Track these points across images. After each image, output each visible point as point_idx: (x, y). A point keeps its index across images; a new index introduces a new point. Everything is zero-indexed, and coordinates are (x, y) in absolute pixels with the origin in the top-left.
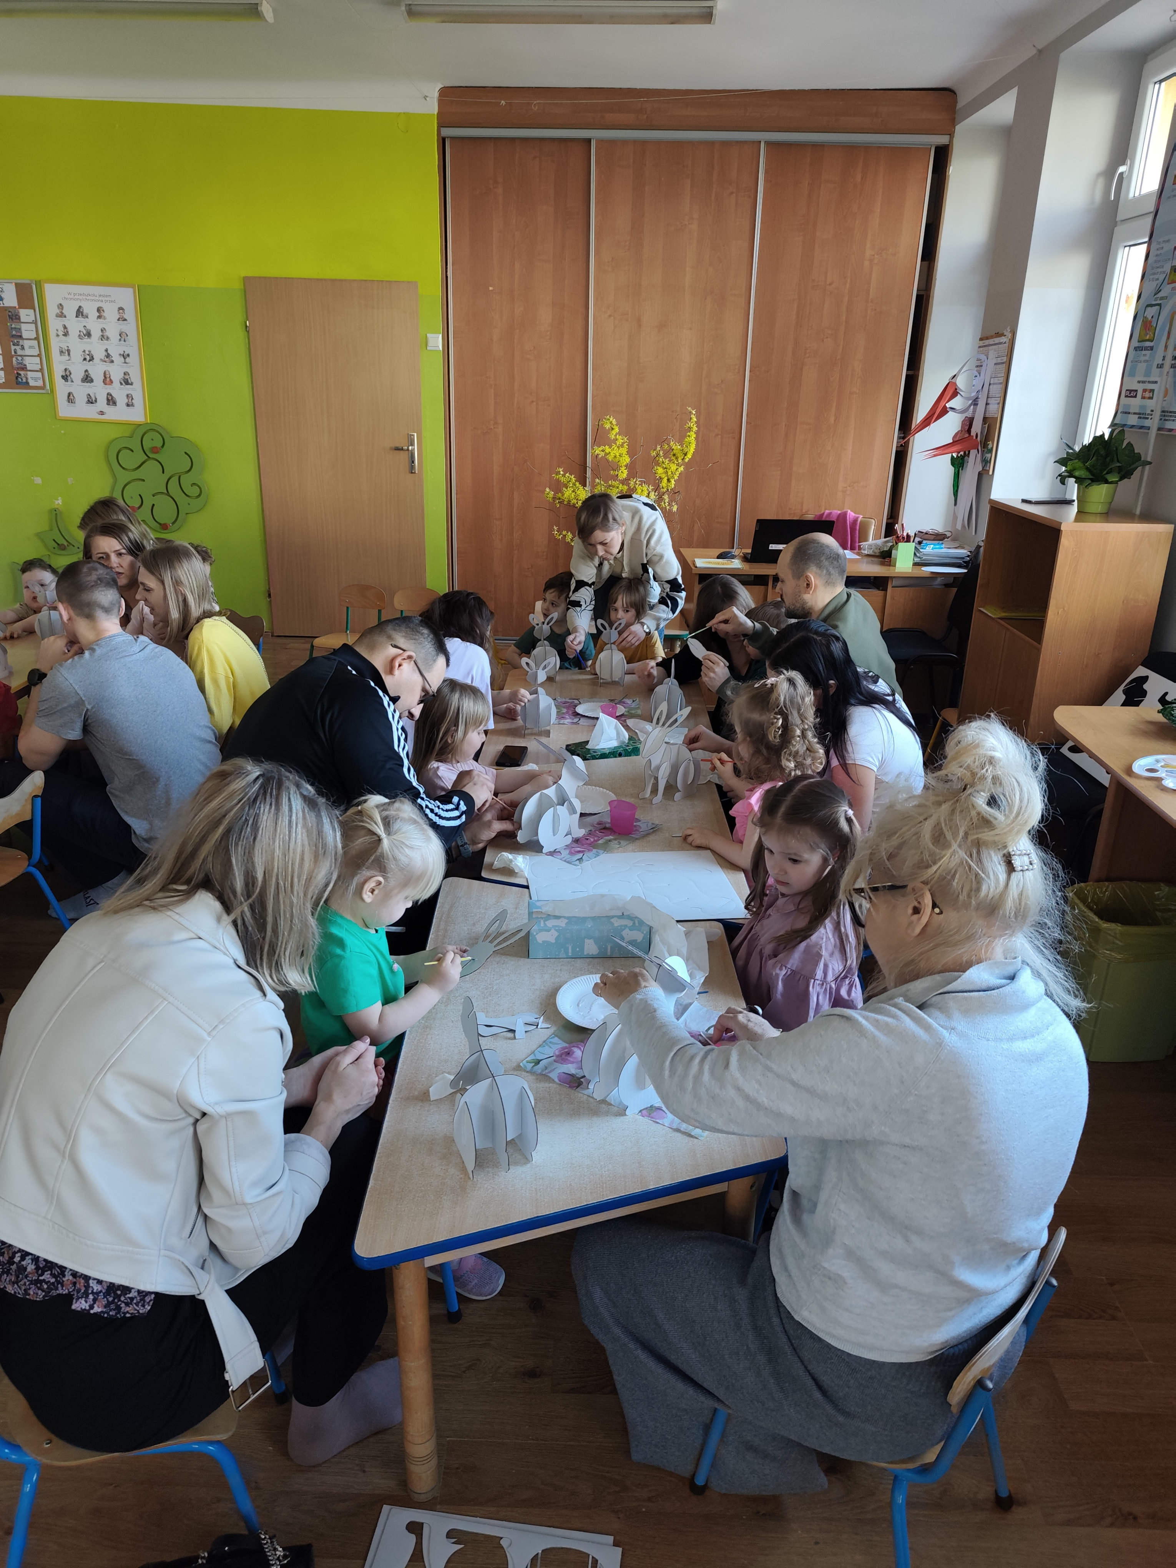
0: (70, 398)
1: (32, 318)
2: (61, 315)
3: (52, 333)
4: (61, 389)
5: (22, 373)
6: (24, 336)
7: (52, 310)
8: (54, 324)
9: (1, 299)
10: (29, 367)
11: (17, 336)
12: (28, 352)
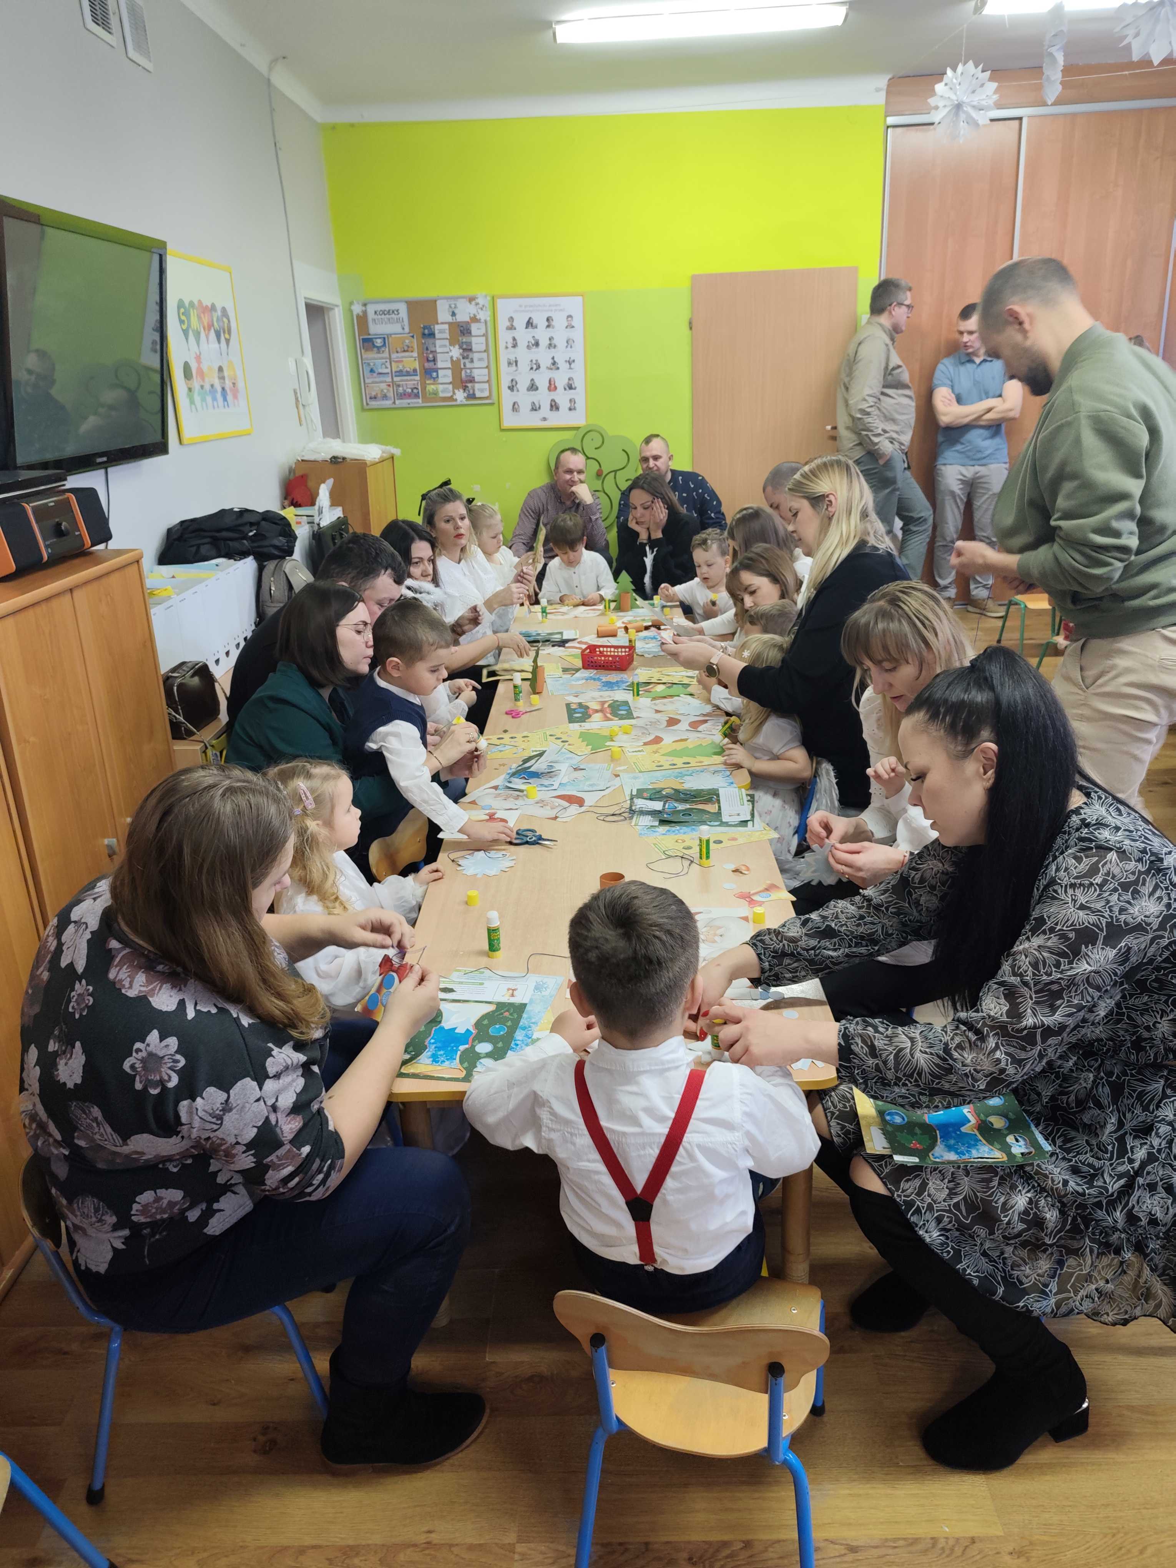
0: (515, 407)
1: (483, 331)
2: (511, 328)
3: (502, 345)
4: (507, 398)
6: (474, 349)
7: (502, 323)
8: (504, 337)
9: (454, 314)
10: (477, 379)
11: (467, 350)
12: (477, 364)
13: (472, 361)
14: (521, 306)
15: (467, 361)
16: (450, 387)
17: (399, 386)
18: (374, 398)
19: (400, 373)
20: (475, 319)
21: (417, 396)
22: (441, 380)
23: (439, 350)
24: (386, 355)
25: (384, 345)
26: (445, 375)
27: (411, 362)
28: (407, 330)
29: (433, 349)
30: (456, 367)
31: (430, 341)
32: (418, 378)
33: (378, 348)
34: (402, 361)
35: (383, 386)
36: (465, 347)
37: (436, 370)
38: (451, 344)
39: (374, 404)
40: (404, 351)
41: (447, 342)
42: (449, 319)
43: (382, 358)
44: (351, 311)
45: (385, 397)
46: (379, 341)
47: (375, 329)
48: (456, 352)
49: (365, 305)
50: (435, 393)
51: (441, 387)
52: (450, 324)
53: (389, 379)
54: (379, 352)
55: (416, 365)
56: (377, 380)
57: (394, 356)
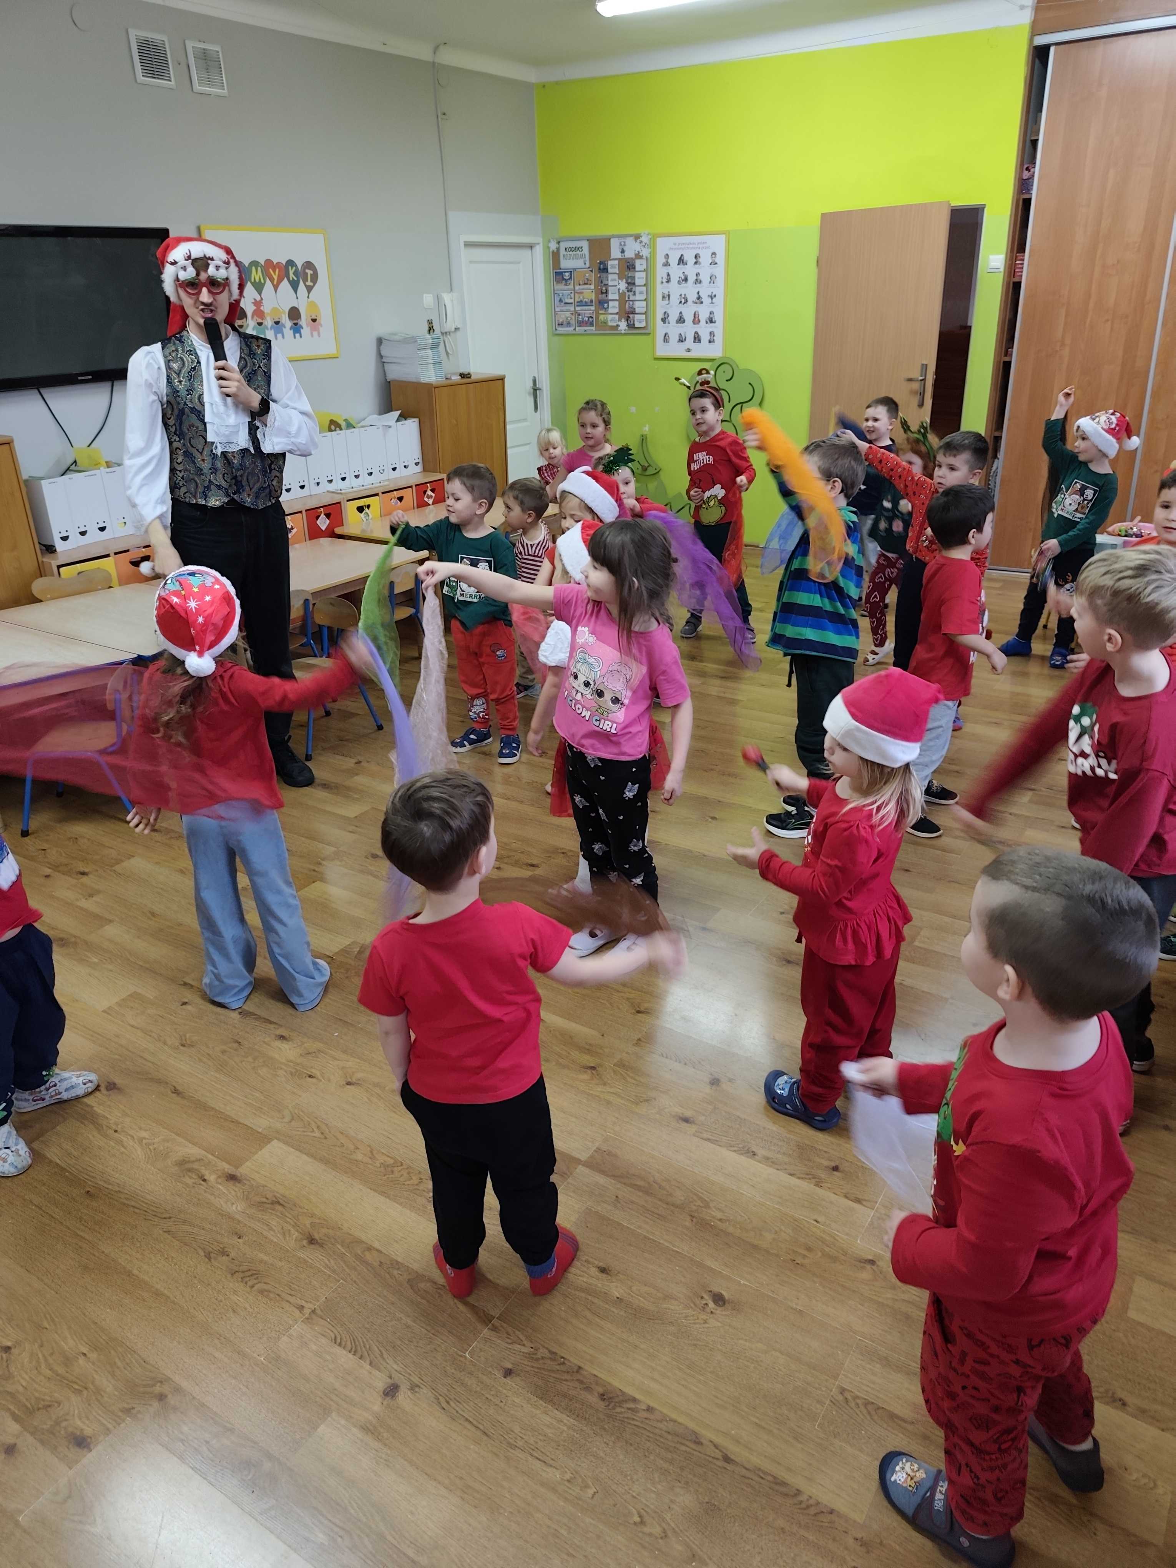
0: (666, 338)
1: (644, 267)
2: (667, 264)
3: (659, 280)
4: (660, 329)
5: (631, 316)
6: (637, 283)
7: (660, 260)
8: (661, 272)
9: (623, 251)
10: (637, 311)
11: (631, 284)
12: (638, 297)
13: (635, 294)
14: (675, 244)
15: (630, 294)
16: (617, 317)
17: (579, 315)
18: (561, 324)
19: (581, 303)
20: (638, 256)
21: (591, 324)
22: (610, 310)
23: (610, 283)
24: (571, 287)
25: (571, 278)
26: (614, 307)
27: (589, 293)
28: (588, 265)
29: (606, 282)
30: (623, 299)
31: (604, 275)
32: (593, 308)
33: (566, 280)
34: (582, 293)
35: (568, 314)
36: (629, 281)
37: (607, 302)
38: (619, 278)
39: (561, 330)
40: (585, 284)
41: (616, 277)
42: (619, 256)
43: (568, 290)
44: (549, 248)
45: (569, 324)
46: (567, 274)
47: (565, 264)
48: (623, 286)
49: (559, 243)
50: (605, 323)
51: (610, 317)
52: (619, 260)
53: (572, 309)
54: (566, 285)
55: (593, 297)
56: (564, 308)
57: (577, 288)
